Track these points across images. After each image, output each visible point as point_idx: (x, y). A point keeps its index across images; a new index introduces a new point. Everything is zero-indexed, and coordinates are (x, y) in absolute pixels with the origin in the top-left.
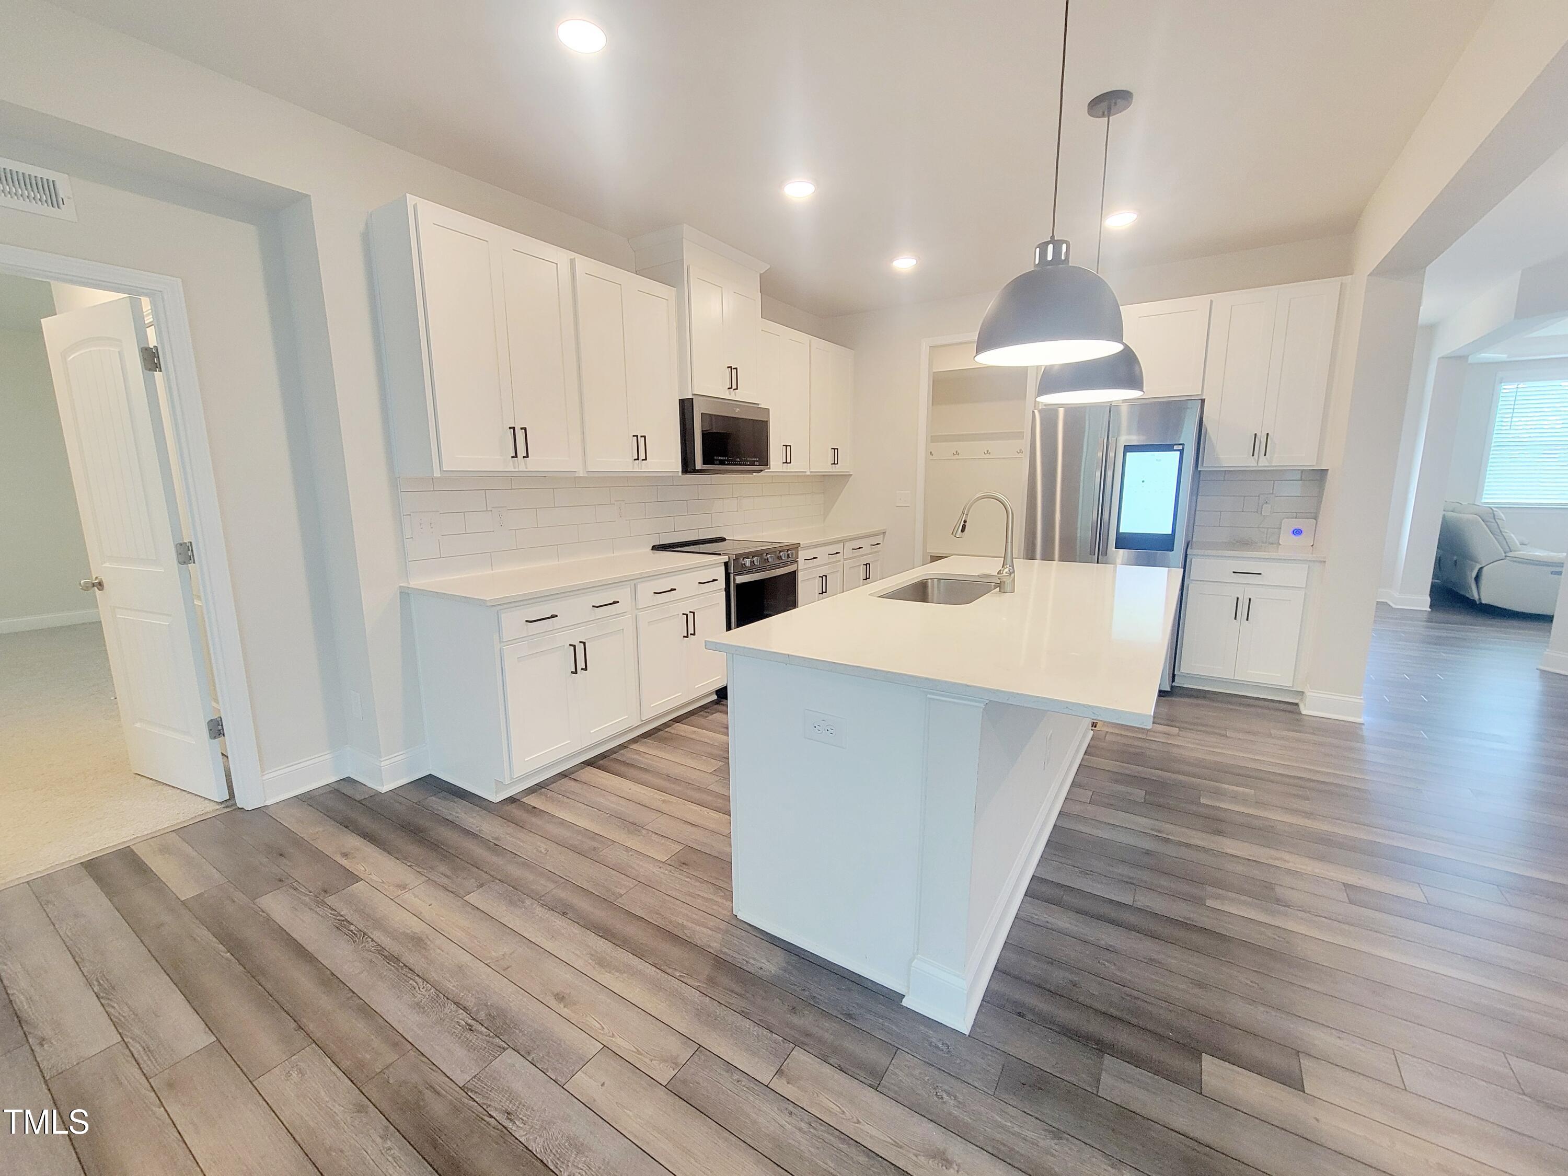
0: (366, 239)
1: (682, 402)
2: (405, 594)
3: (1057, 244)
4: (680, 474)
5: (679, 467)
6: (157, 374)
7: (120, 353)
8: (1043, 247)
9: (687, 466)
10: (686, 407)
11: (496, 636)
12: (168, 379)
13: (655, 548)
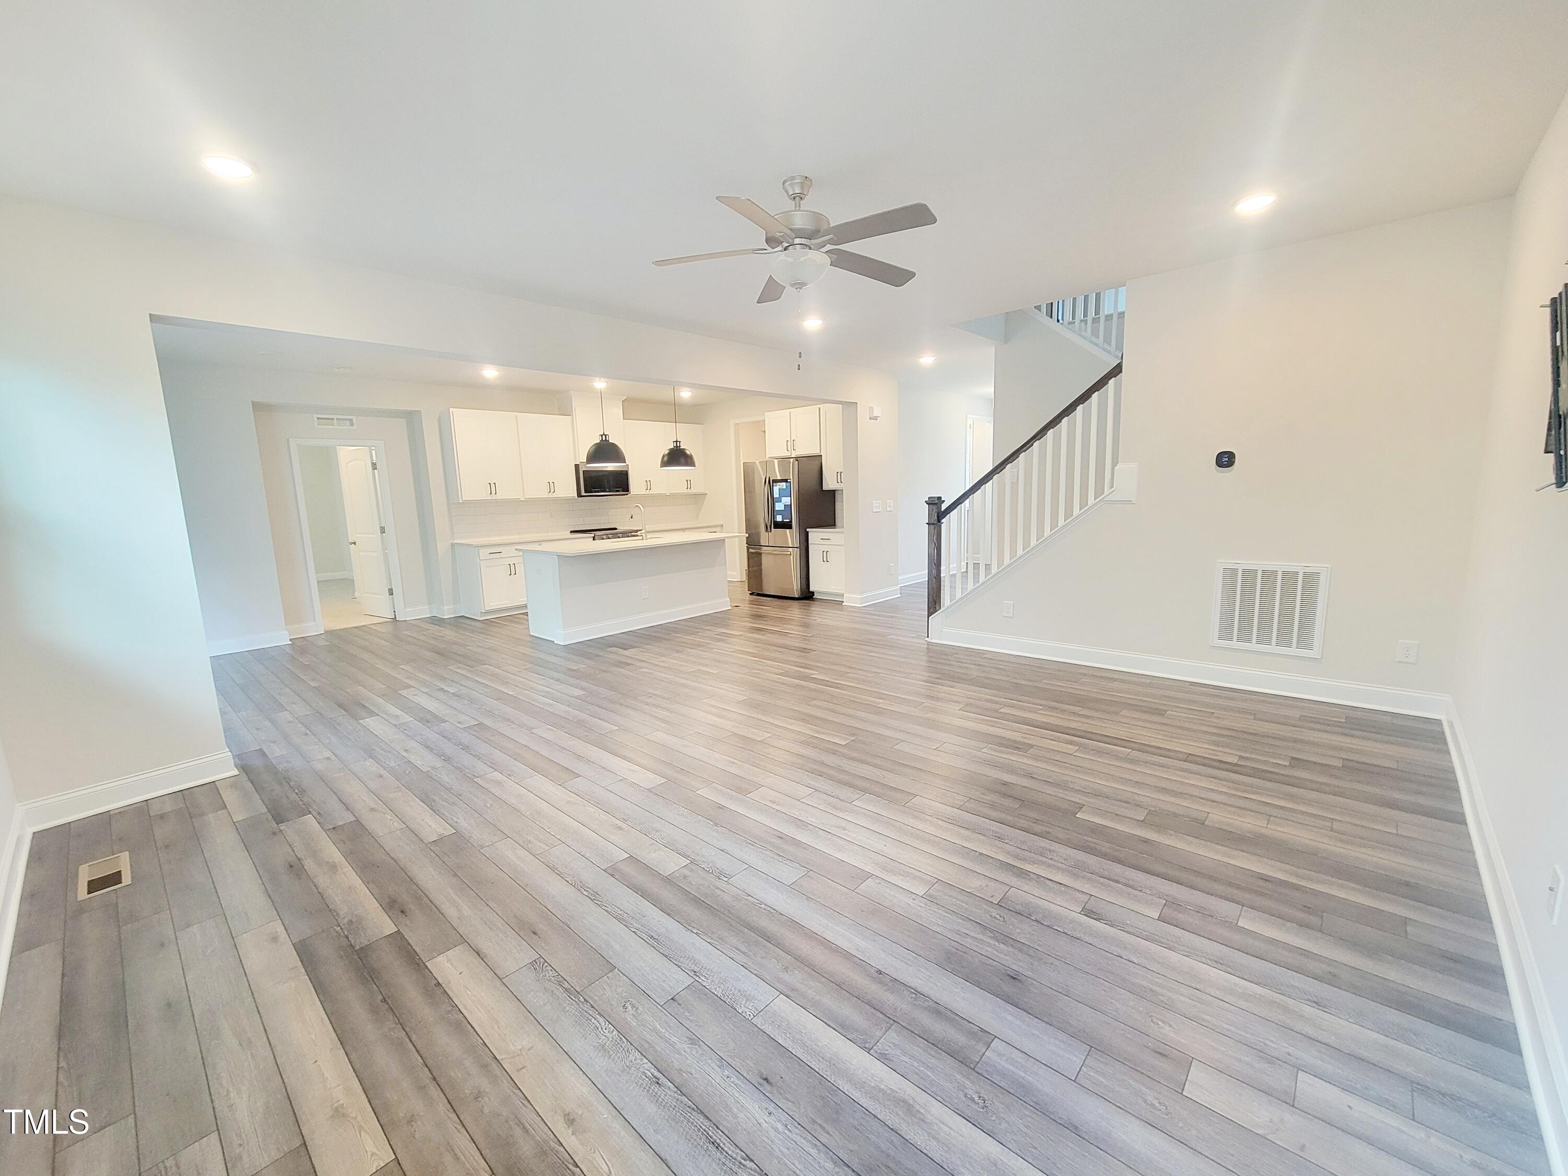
0: (439, 420)
1: (575, 465)
2: (453, 545)
3: (606, 435)
4: (577, 497)
5: (576, 495)
6: (376, 471)
7: (365, 465)
8: (602, 436)
9: (579, 495)
10: (577, 466)
11: (478, 558)
12: (379, 473)
13: (572, 532)
